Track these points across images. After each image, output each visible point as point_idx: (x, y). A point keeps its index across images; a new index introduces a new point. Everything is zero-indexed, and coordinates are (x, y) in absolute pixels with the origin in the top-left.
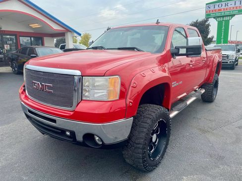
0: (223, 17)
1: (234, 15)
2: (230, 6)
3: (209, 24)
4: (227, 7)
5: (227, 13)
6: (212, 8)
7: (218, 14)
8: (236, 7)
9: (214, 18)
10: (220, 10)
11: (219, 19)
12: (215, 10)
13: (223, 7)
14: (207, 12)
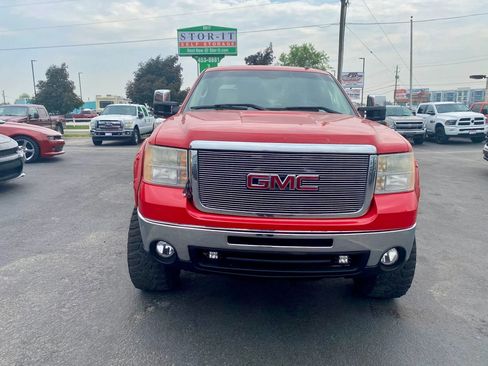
0: (207, 56)
1: (223, 56)
2: (215, 40)
3: (179, 66)
4: (211, 40)
5: (213, 52)
6: (188, 40)
7: (199, 52)
8: (226, 43)
9: (193, 56)
10: (201, 44)
11: (201, 60)
12: (194, 44)
13: (206, 40)
14: (180, 44)
